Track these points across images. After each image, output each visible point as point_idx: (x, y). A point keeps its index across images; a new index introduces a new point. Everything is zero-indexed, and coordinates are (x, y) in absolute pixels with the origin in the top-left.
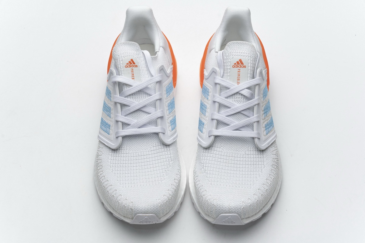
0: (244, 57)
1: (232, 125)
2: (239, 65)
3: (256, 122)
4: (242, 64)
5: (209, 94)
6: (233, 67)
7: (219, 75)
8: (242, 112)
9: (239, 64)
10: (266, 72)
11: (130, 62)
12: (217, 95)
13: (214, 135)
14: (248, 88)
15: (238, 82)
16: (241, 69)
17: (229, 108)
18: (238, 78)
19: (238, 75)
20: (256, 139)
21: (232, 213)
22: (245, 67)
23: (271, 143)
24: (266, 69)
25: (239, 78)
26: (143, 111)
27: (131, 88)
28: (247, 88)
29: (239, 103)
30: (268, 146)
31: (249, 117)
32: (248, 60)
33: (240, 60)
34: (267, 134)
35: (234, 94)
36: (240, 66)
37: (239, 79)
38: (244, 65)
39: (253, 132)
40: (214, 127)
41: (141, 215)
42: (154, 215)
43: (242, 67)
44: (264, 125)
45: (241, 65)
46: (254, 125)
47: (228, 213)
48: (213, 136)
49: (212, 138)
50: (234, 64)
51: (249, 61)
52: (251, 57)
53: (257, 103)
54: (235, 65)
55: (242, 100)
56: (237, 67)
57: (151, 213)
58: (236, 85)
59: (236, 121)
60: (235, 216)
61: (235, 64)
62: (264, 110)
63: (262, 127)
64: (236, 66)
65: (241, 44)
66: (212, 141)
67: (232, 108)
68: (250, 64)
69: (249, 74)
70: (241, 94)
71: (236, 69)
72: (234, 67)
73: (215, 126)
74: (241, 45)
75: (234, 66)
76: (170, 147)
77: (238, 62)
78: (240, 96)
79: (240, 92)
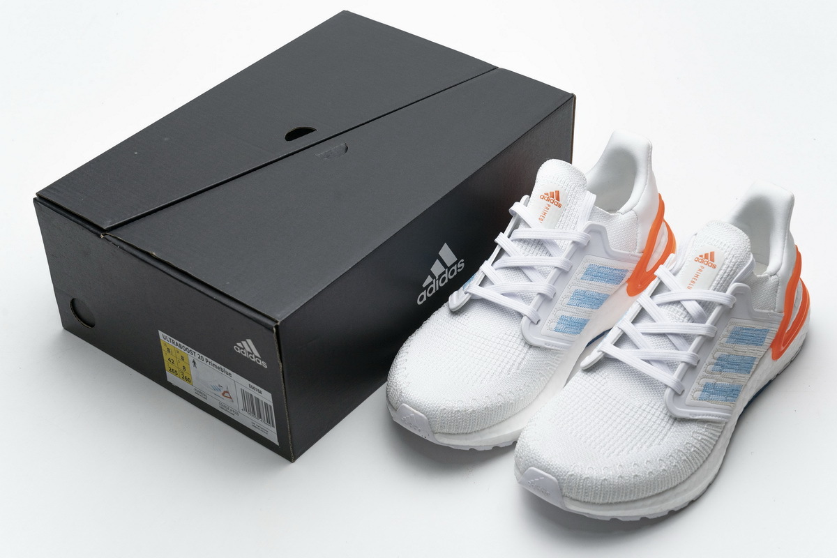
0: (721, 251)
1: (644, 350)
3: (686, 363)
4: (713, 260)
8: (670, 337)
9: (707, 259)
11: (552, 194)
14: (700, 302)
15: (690, 286)
16: (706, 267)
17: (654, 321)
18: (693, 280)
19: (696, 276)
21: (550, 473)
22: (715, 267)
25: (695, 281)
26: (525, 275)
27: (528, 229)
28: (697, 301)
29: (673, 320)
31: (678, 350)
32: (727, 259)
34: (701, 399)
36: (706, 263)
37: (693, 282)
38: (714, 263)
39: (670, 376)
41: (407, 406)
42: (425, 418)
43: (710, 265)
44: (702, 382)
45: (710, 262)
46: (679, 367)
47: (543, 470)
51: (728, 261)
52: (733, 256)
53: (703, 332)
54: (700, 258)
55: (681, 317)
57: (423, 413)
58: (685, 289)
60: (551, 480)
61: (701, 256)
62: (720, 359)
63: (697, 380)
64: (700, 261)
65: (729, 229)
66: (595, 360)
67: (657, 323)
68: (725, 266)
69: (716, 282)
70: (683, 306)
71: (698, 265)
72: (697, 261)
74: (727, 231)
75: (698, 259)
76: (531, 349)
77: (706, 255)
78: (681, 310)
79: (683, 303)
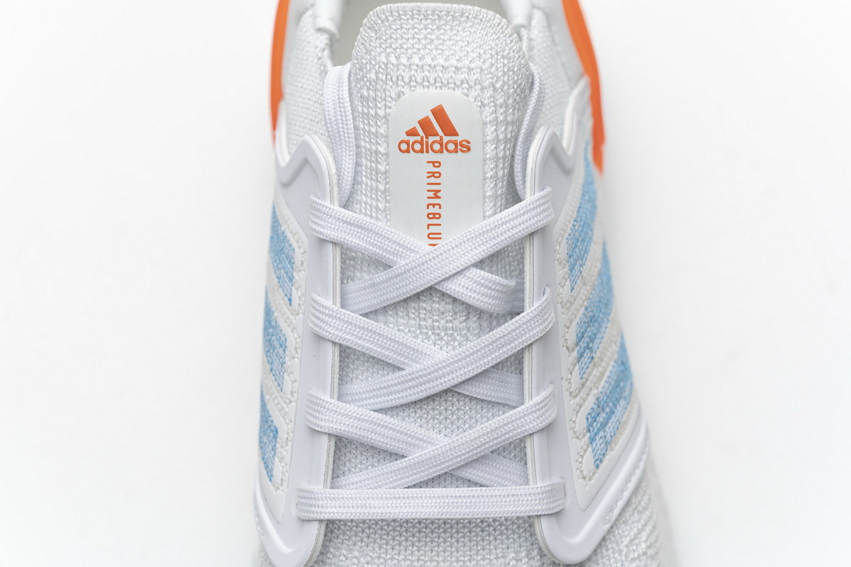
0: (458, 92)
1: (415, 456)
2: (431, 139)
3: (542, 430)
4: (449, 130)
5: (295, 274)
6: (404, 147)
7: (331, 192)
8: (467, 390)
9: (435, 133)
10: (588, 93)
12: (329, 303)
13: (321, 521)
15: (433, 229)
16: (444, 158)
17: (397, 368)
18: (432, 210)
19: (431, 194)
20: (544, 521)
22: (465, 147)
23: (621, 504)
24: (584, 83)
25: (436, 210)
28: (480, 264)
29: (441, 339)
30: (607, 526)
32: (483, 105)
33: (439, 113)
34: (598, 462)
35: (417, 296)
36: (437, 147)
37: (435, 216)
38: (459, 139)
39: (523, 489)
40: (322, 478)
43: (451, 147)
44: (581, 423)
45: (446, 139)
46: (528, 451)
48: (316, 525)
49: (314, 533)
50: (409, 133)
51: (488, 110)
52: (495, 90)
53: (536, 332)
54: (412, 139)
55: (456, 323)
56: (421, 151)
58: (423, 244)
59: (433, 434)
61: (412, 133)
62: (580, 338)
63: (570, 434)
64: (417, 147)
65: (440, 18)
66: (314, 551)
67: (408, 369)
68: (490, 129)
69: (490, 185)
70: (450, 296)
71: (419, 163)
72: (408, 151)
73: (327, 467)
74: (439, 28)
75: (407, 142)
77: (425, 124)
79: (442, 288)
